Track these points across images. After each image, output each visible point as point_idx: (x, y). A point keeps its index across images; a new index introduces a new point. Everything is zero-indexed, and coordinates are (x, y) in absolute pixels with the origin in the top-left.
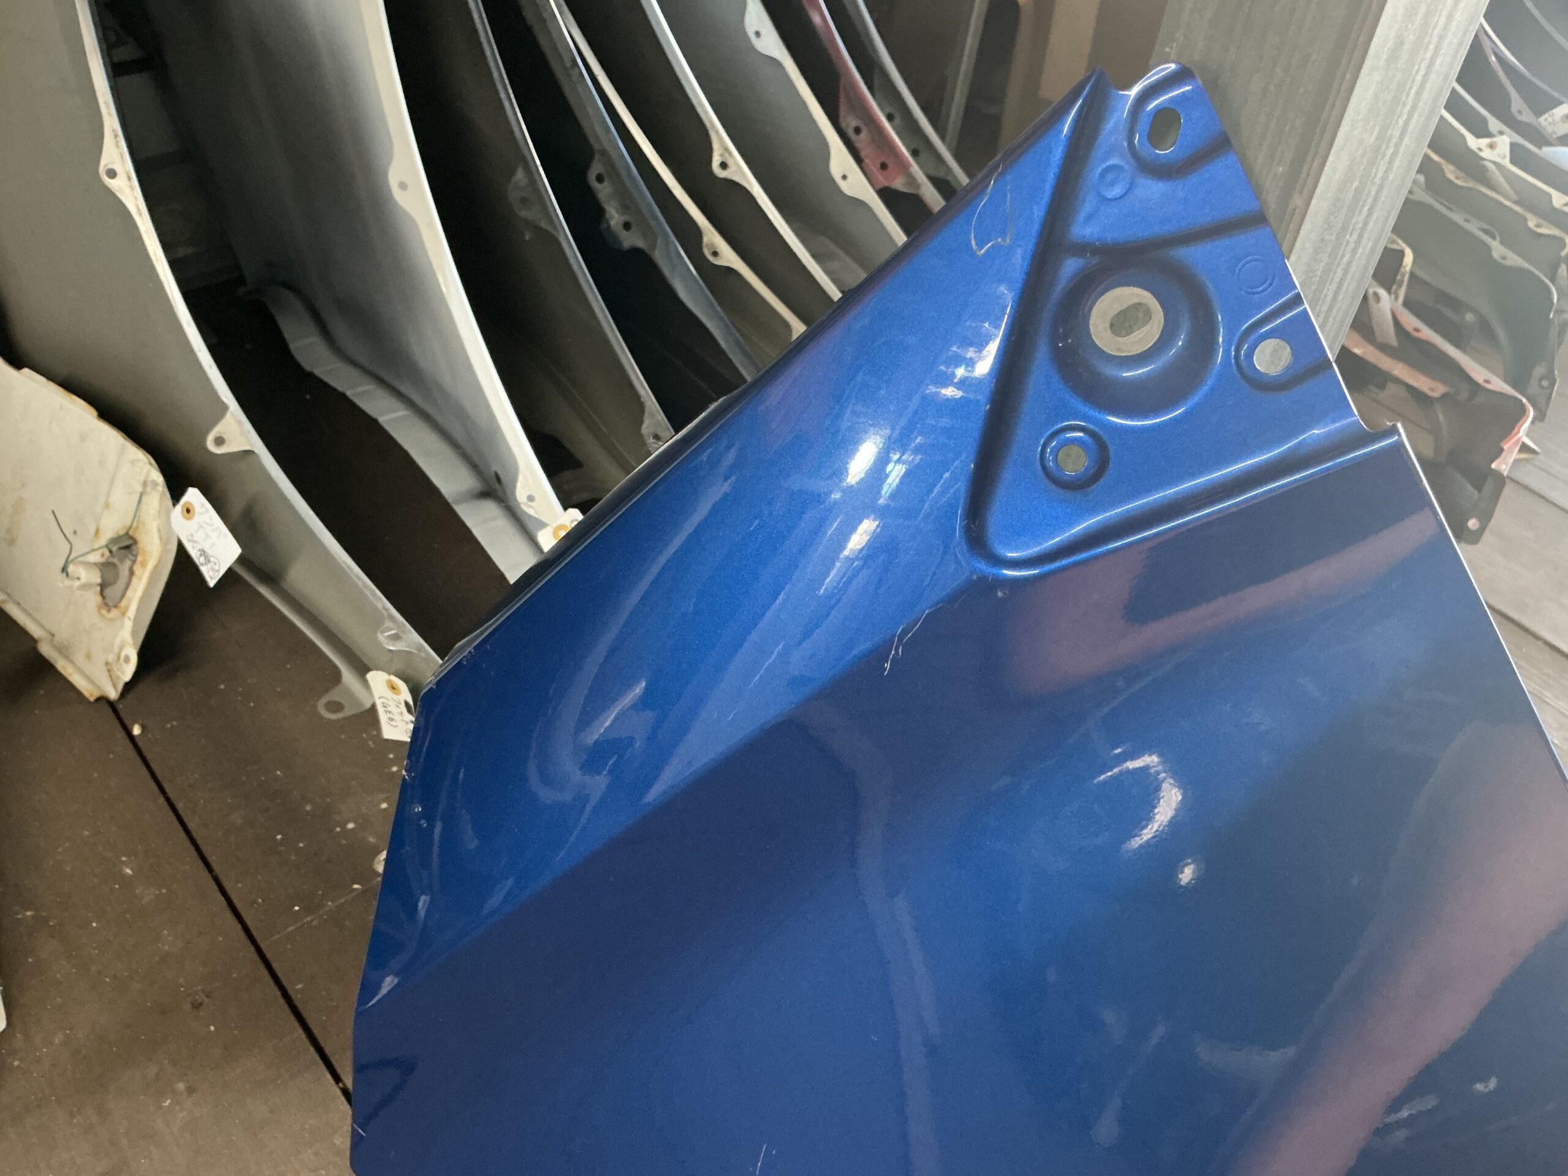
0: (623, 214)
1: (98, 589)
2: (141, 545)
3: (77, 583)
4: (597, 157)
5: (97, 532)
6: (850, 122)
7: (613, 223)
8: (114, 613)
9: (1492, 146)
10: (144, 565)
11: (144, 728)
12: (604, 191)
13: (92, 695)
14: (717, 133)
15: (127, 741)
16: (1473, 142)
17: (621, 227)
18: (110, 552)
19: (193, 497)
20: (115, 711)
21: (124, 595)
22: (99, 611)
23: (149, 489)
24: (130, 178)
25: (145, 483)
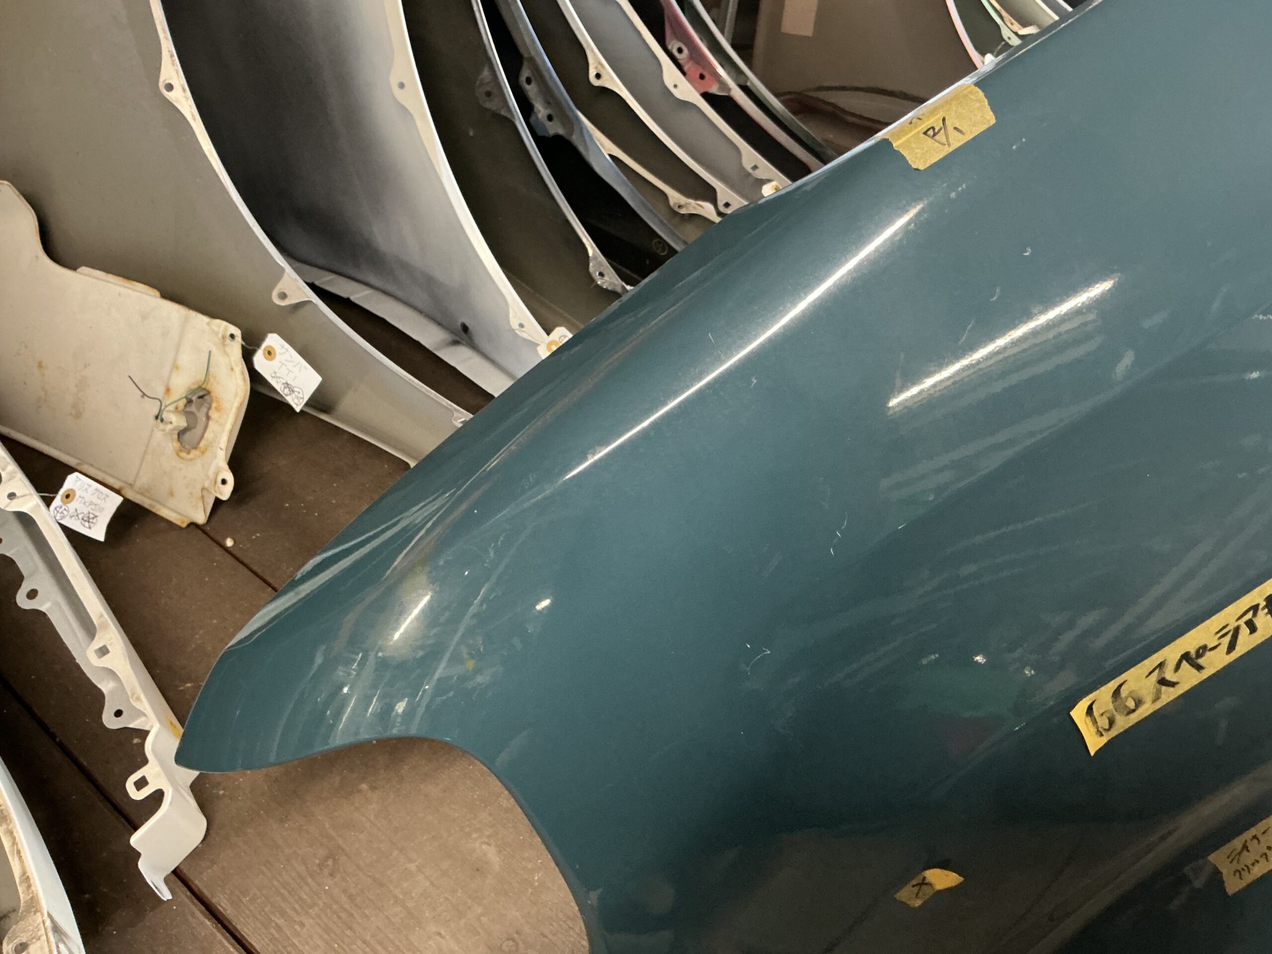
0: (546, 108)
1: (176, 437)
2: (212, 394)
3: (169, 427)
4: (526, 64)
5: (168, 390)
6: (674, 46)
7: (540, 116)
8: (194, 453)
10: (219, 408)
11: (234, 542)
12: (531, 90)
13: (183, 522)
14: (592, 51)
15: (223, 552)
17: (546, 119)
18: (190, 402)
19: (273, 340)
20: (204, 532)
21: (202, 437)
22: (178, 455)
23: (228, 341)
24: (184, 90)
25: (224, 338)
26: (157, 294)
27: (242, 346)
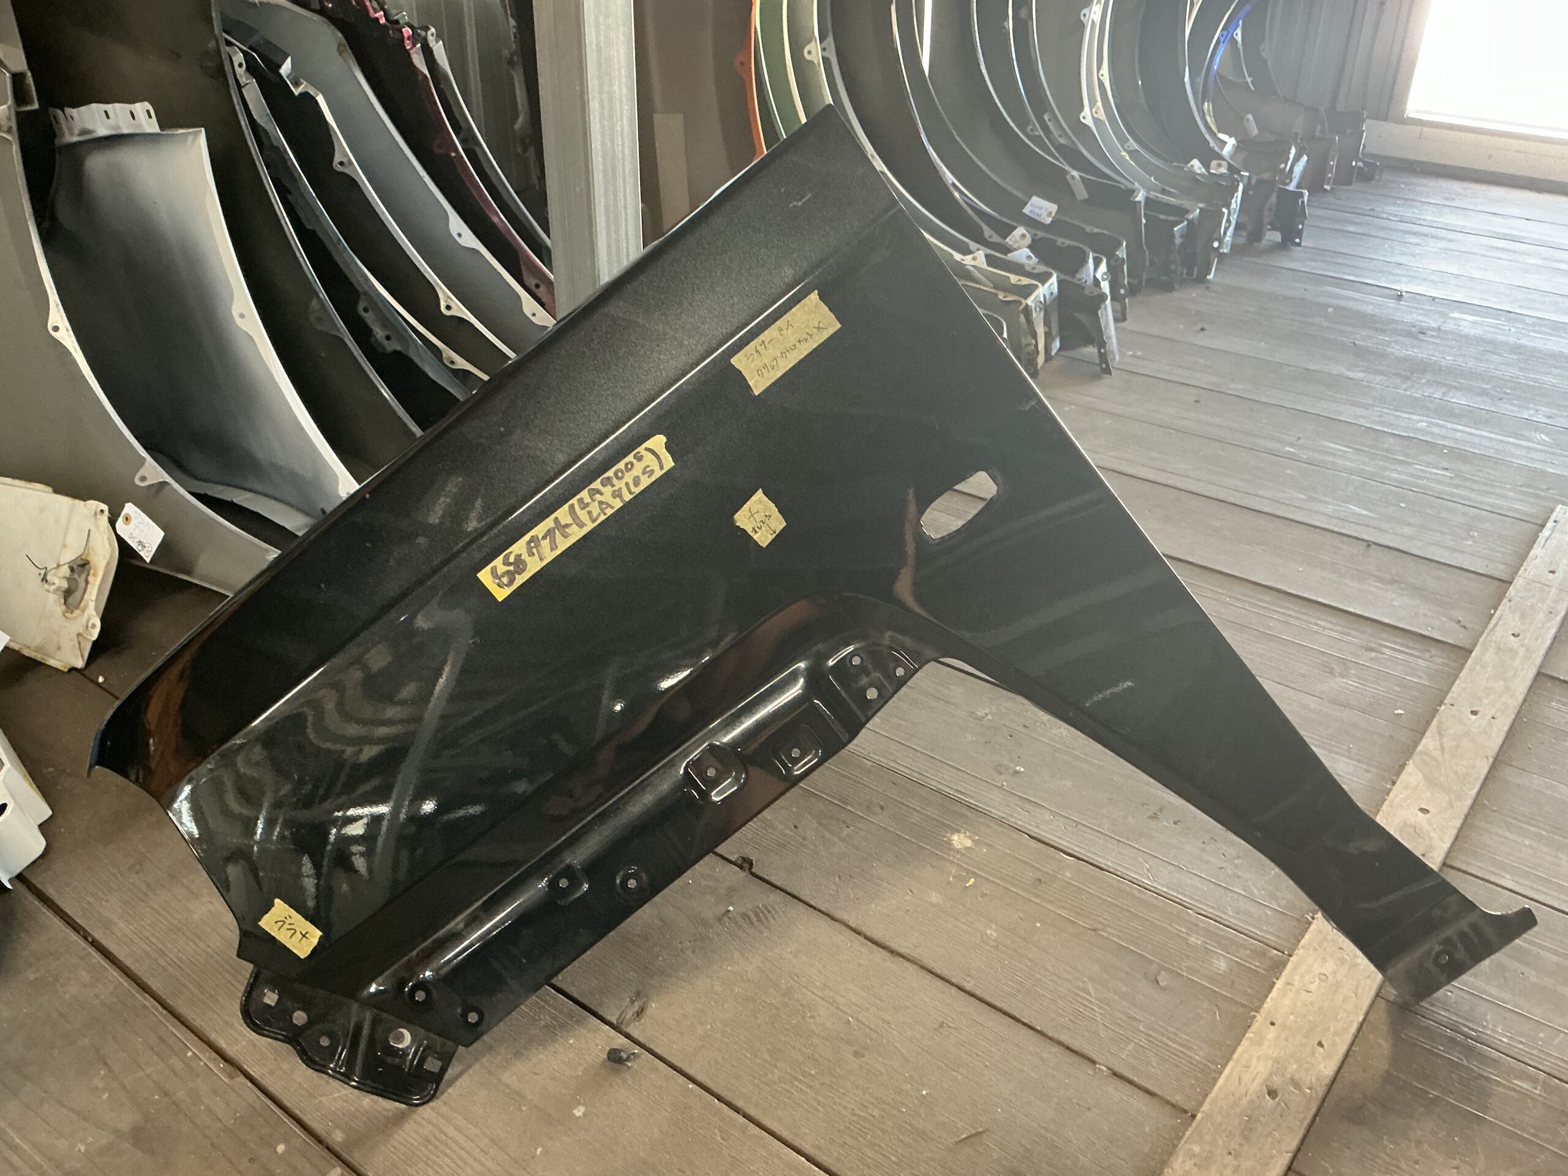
0: (384, 331)
1: (63, 601)
2: (91, 563)
3: (53, 587)
4: (362, 296)
6: (531, 282)
7: (378, 337)
8: (77, 612)
9: (974, 259)
10: (95, 575)
11: (105, 679)
12: (369, 317)
13: (64, 669)
14: (441, 288)
15: (98, 689)
16: (958, 256)
17: (384, 338)
18: (72, 570)
19: (130, 508)
20: (84, 675)
21: (82, 599)
22: (64, 616)
23: (99, 516)
24: (68, 330)
25: (96, 513)
26: (50, 489)
27: (109, 518)
